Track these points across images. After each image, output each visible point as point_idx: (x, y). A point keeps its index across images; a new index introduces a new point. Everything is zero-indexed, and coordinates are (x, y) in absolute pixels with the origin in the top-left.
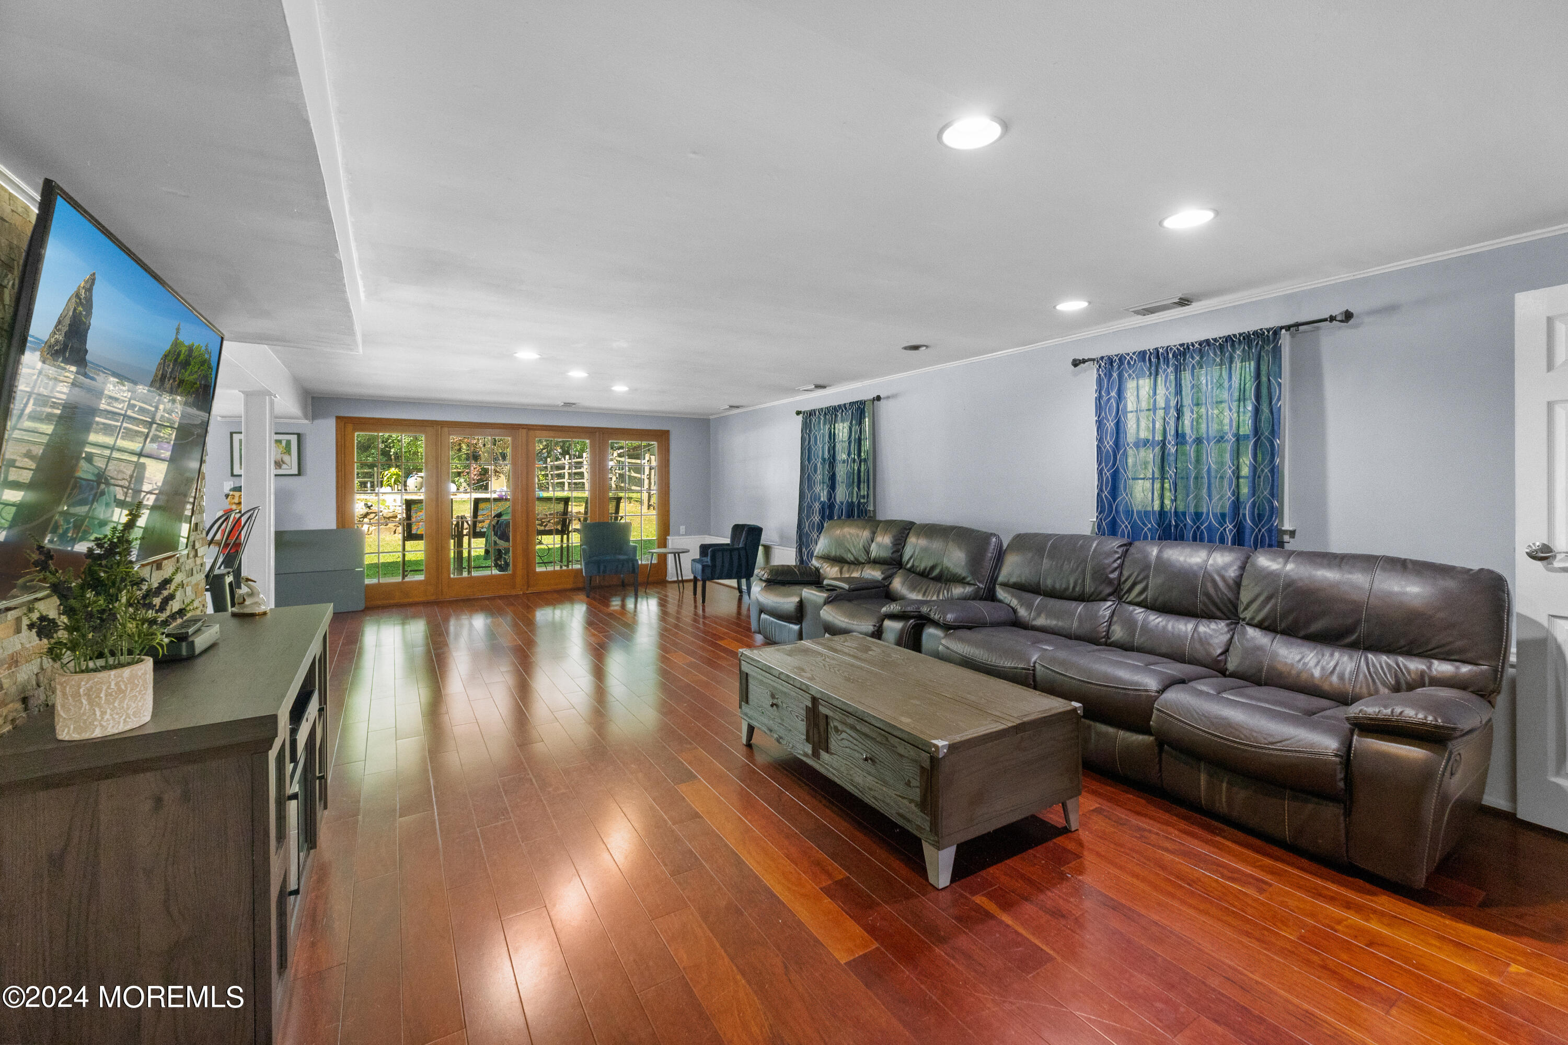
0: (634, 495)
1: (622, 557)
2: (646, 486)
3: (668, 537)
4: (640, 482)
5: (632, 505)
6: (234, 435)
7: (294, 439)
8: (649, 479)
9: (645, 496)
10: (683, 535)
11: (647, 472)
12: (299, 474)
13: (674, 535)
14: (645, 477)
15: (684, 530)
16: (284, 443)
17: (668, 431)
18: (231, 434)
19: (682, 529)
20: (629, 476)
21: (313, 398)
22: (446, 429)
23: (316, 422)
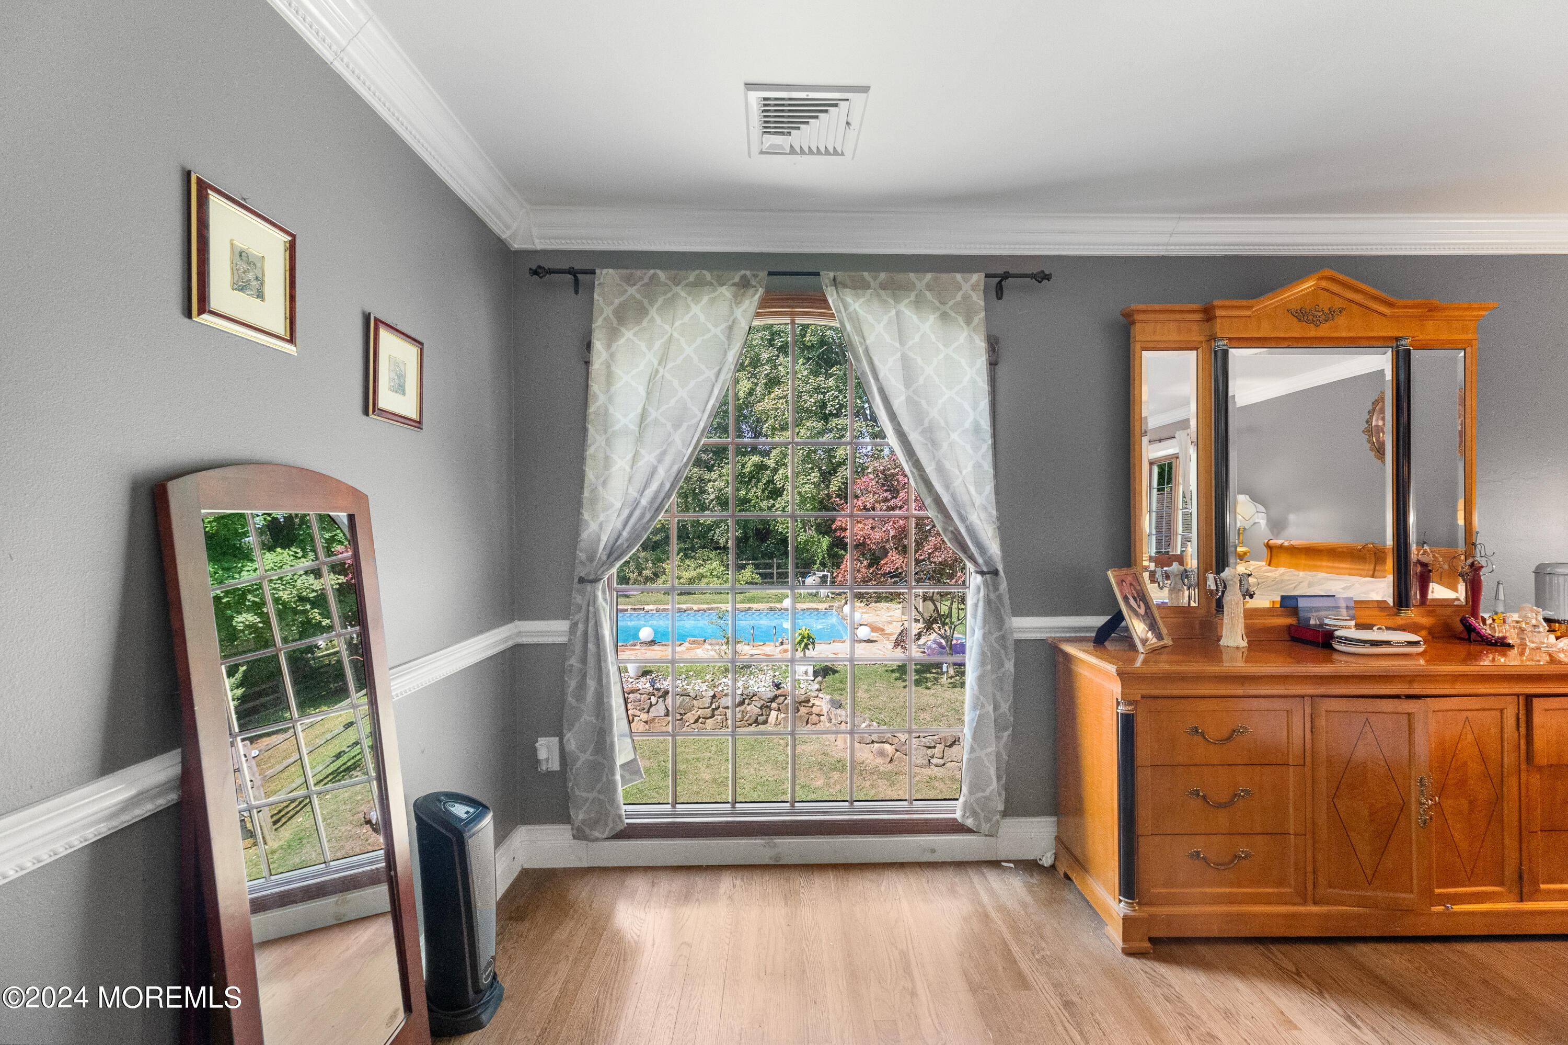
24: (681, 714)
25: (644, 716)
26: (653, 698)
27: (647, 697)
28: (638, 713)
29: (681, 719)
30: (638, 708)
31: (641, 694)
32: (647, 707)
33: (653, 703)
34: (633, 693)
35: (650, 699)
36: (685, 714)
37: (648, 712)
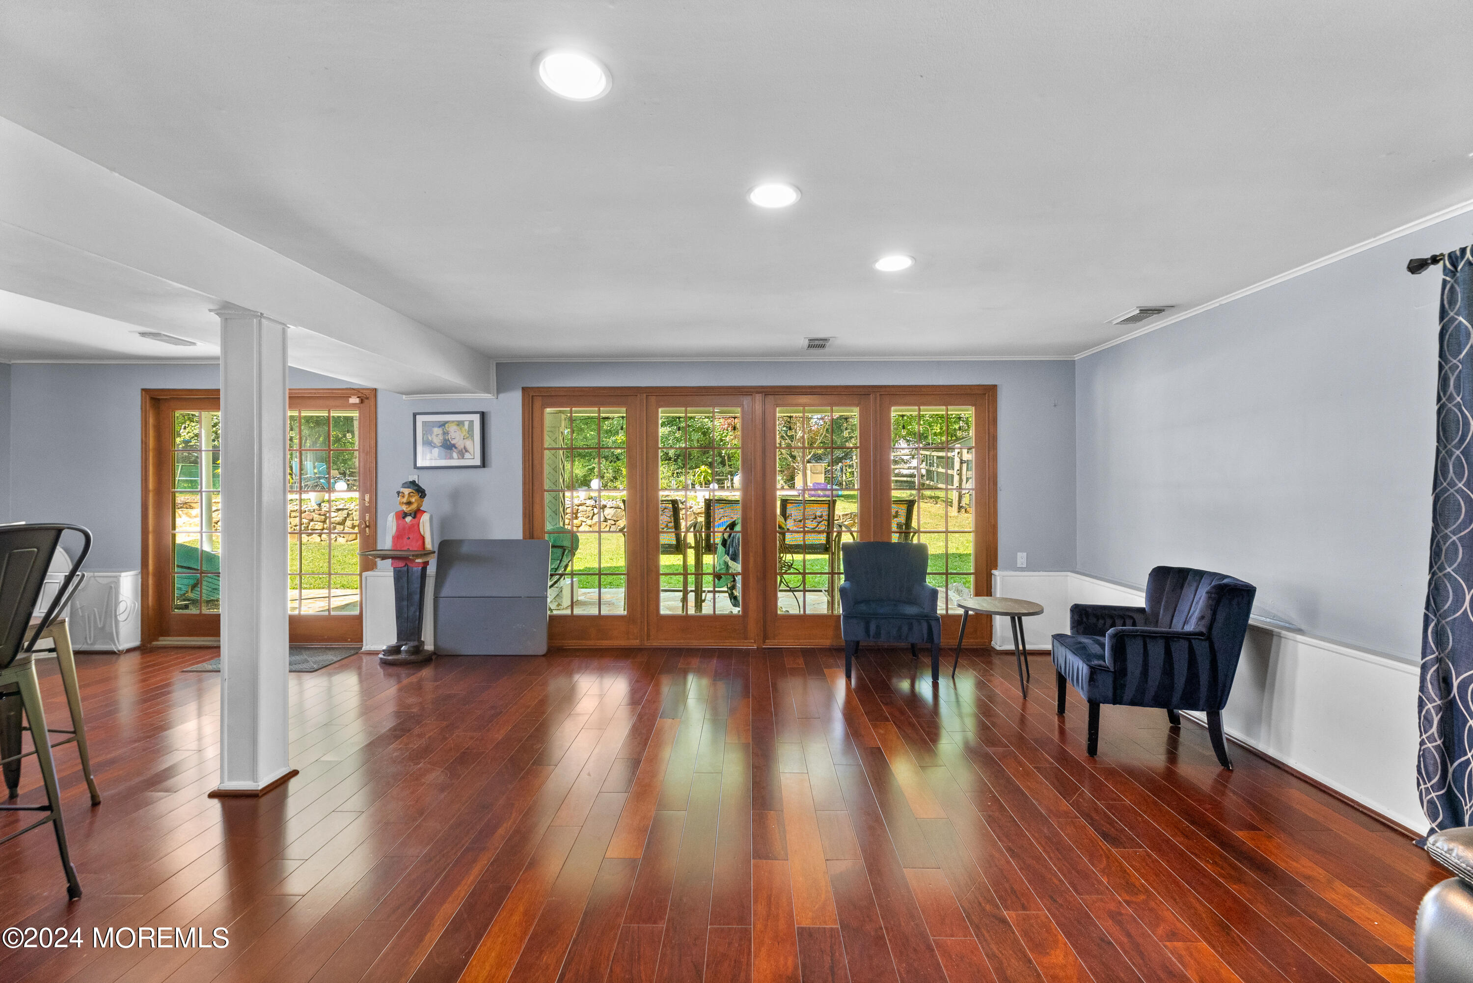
0: (941, 494)
1: (911, 610)
2: (956, 483)
3: (994, 572)
4: (949, 479)
5: (938, 505)
6: (417, 416)
7: (476, 418)
8: (960, 475)
9: (954, 496)
10: (1022, 569)
11: (957, 466)
12: (484, 464)
13: (1006, 569)
14: (955, 473)
15: (1024, 560)
16: (466, 424)
17: (996, 386)
18: (415, 415)
19: (1022, 559)
20: (937, 472)
21: (498, 365)
22: (653, 399)
23: (501, 396)
24: (614, 521)
25: (589, 522)
26: (595, 509)
27: (591, 508)
28: (585, 520)
29: (615, 524)
30: (585, 516)
31: (587, 506)
32: (591, 515)
33: (595, 513)
34: (581, 505)
35: (593, 510)
36: (618, 521)
37: (592, 519)
